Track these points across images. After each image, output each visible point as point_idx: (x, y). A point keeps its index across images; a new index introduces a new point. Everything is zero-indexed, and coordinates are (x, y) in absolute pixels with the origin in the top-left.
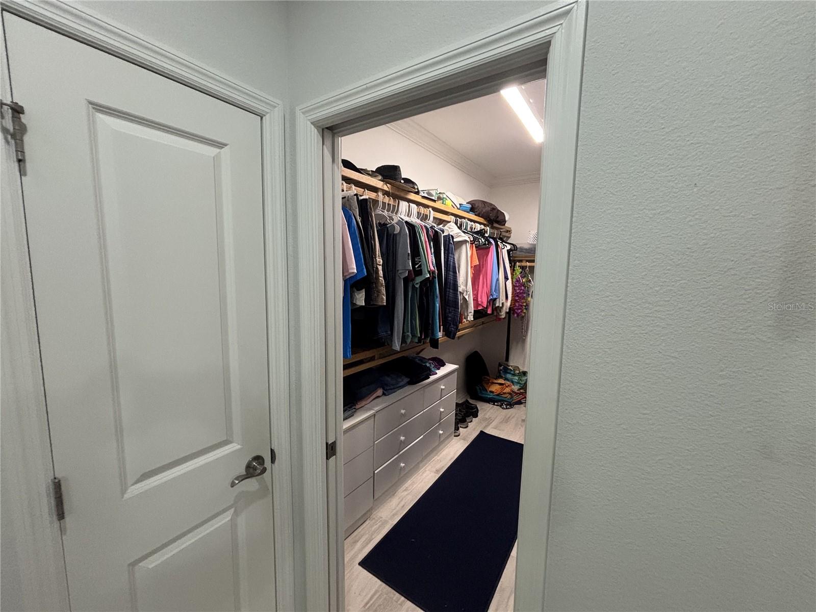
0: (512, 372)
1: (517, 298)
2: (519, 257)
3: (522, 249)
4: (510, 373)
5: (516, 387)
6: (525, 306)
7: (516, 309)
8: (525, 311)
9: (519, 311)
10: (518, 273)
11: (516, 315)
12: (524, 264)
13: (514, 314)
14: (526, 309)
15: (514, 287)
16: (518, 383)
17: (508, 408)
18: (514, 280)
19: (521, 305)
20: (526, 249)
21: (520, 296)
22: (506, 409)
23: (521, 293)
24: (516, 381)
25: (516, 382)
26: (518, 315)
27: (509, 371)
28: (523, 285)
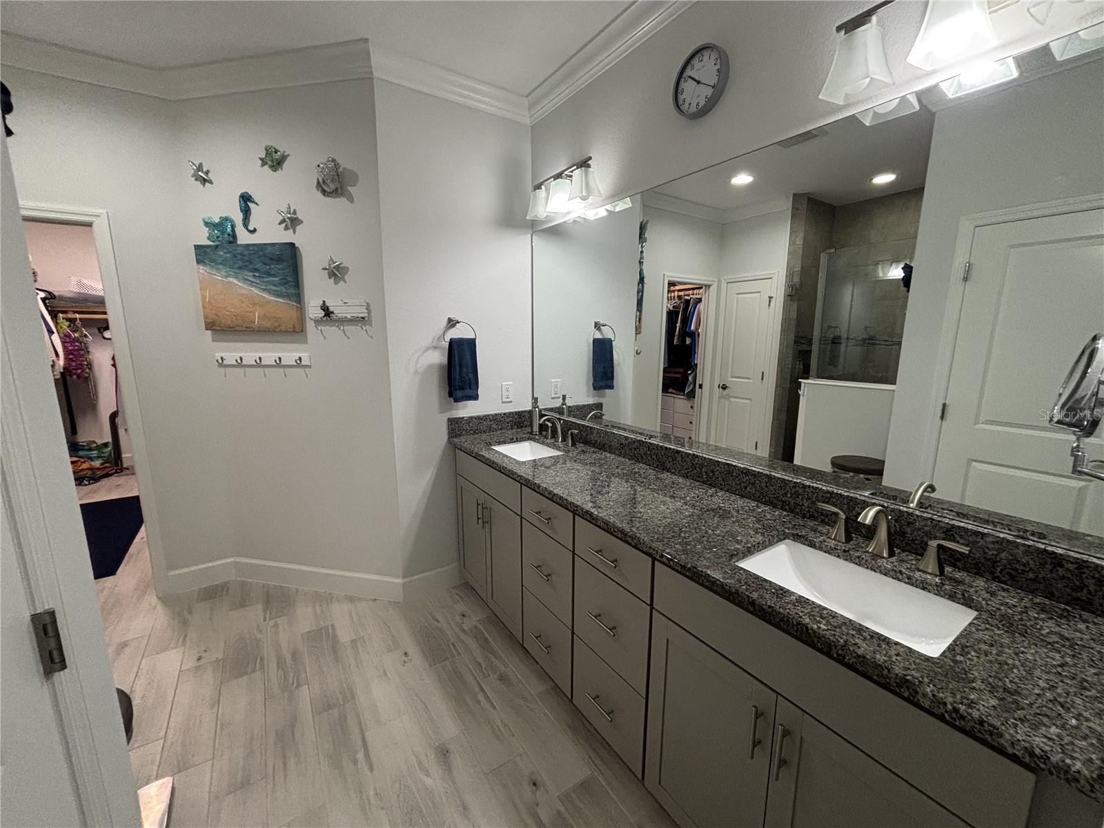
0: (86, 448)
1: (71, 357)
2: (59, 307)
3: (61, 298)
4: (82, 450)
5: (97, 462)
6: (87, 365)
7: (73, 369)
8: (87, 370)
9: (79, 371)
10: (65, 327)
11: (75, 377)
12: (70, 316)
13: (71, 376)
14: (89, 369)
15: (63, 343)
16: (98, 457)
17: (92, 483)
18: (62, 335)
19: (81, 364)
20: (70, 298)
21: (75, 353)
22: (90, 484)
23: (76, 350)
24: (96, 455)
25: (95, 457)
26: (79, 376)
27: (80, 447)
28: (77, 340)
